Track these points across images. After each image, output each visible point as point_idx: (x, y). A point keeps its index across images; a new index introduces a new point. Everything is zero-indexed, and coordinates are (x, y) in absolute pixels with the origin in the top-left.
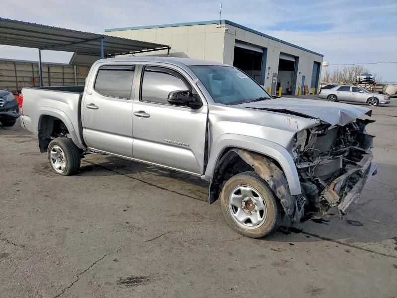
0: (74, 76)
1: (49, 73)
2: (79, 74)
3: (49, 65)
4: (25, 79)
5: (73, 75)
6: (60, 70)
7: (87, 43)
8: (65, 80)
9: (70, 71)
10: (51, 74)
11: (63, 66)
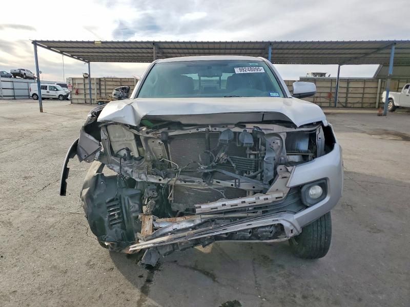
0: (377, 91)
1: (348, 88)
2: (384, 88)
3: (348, 81)
4: (322, 95)
5: (375, 89)
6: (361, 85)
7: (378, 52)
8: (366, 96)
9: (374, 85)
10: (350, 90)
11: (364, 81)
